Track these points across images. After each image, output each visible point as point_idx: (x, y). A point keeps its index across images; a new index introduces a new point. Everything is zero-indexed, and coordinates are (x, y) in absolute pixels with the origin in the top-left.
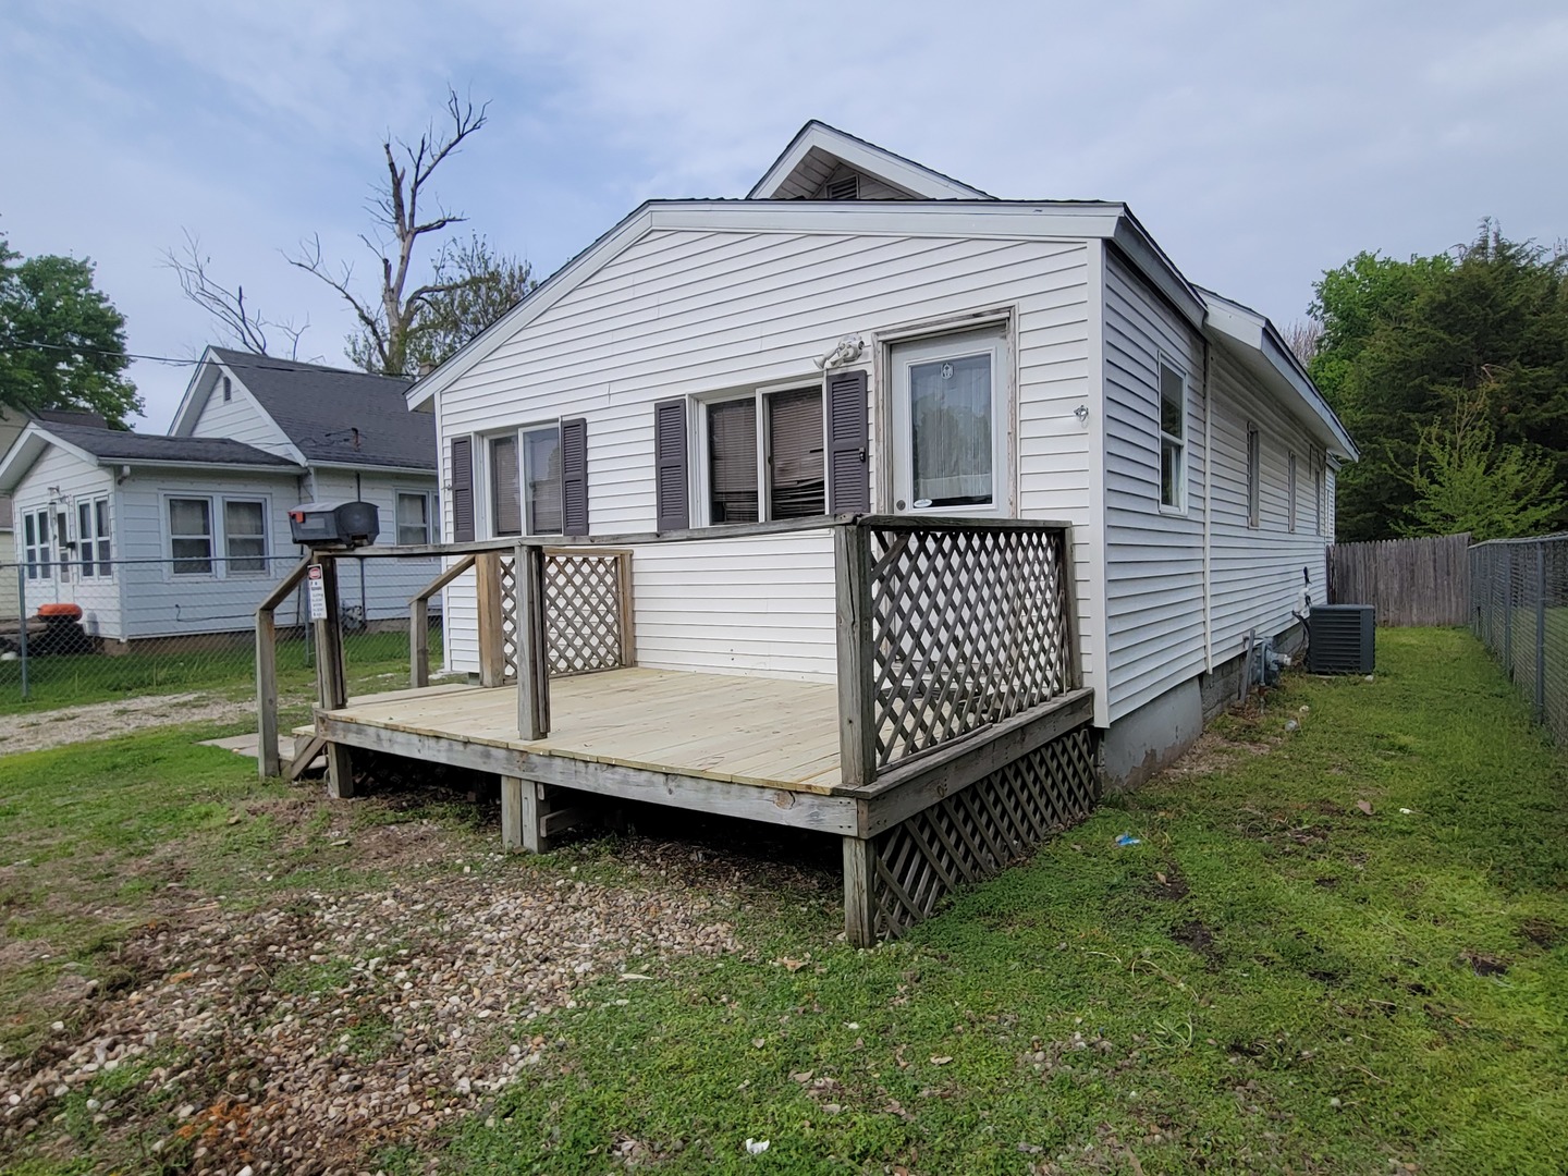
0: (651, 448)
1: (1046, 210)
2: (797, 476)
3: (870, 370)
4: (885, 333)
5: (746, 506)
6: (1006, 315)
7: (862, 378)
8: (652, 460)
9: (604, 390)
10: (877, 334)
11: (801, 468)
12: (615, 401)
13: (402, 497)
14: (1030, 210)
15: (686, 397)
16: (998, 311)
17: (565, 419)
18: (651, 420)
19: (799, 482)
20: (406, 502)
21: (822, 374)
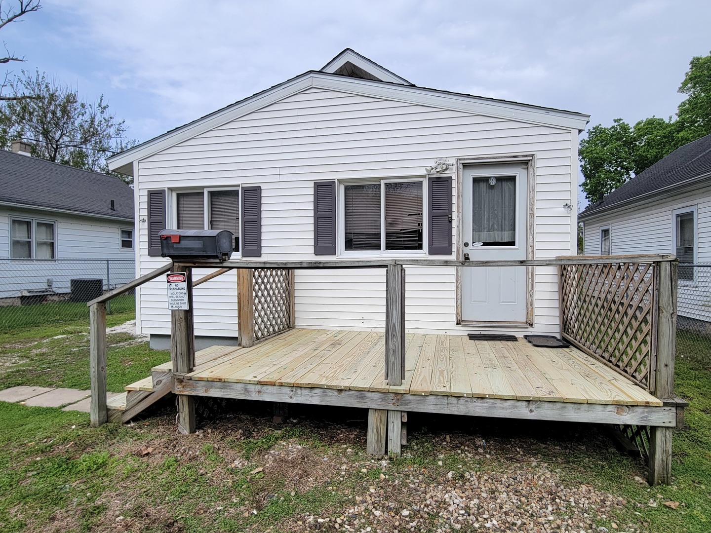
0: (312, 206)
1: (551, 113)
2: (400, 227)
3: (454, 177)
4: (464, 159)
5: (373, 241)
6: (531, 158)
7: (450, 181)
8: (312, 213)
9: (277, 171)
10: (460, 159)
11: (402, 223)
12: (282, 178)
13: (14, 221)
14: (544, 112)
15: (336, 181)
16: (526, 156)
17: (244, 186)
18: (312, 191)
19: (401, 230)
20: (17, 225)
21: (425, 176)
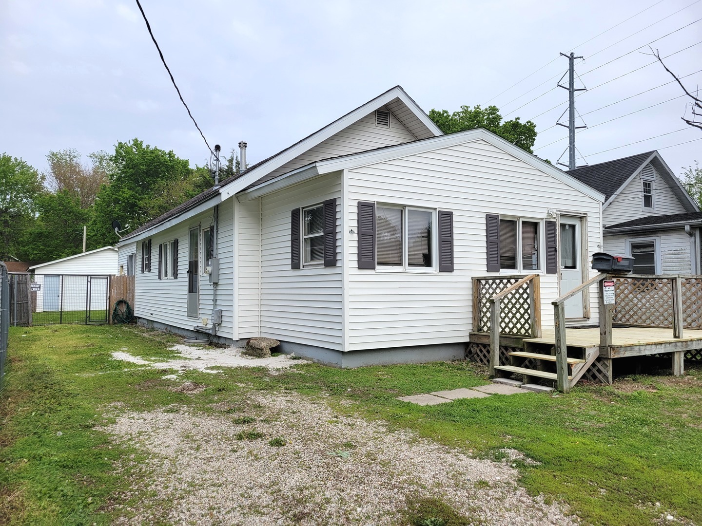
0: (484, 233)
3: (557, 222)
4: (560, 211)
7: (555, 224)
8: (485, 239)
9: (461, 201)
12: (467, 208)
15: (499, 215)
16: (584, 214)
17: (441, 210)
18: (484, 221)
21: (542, 219)
